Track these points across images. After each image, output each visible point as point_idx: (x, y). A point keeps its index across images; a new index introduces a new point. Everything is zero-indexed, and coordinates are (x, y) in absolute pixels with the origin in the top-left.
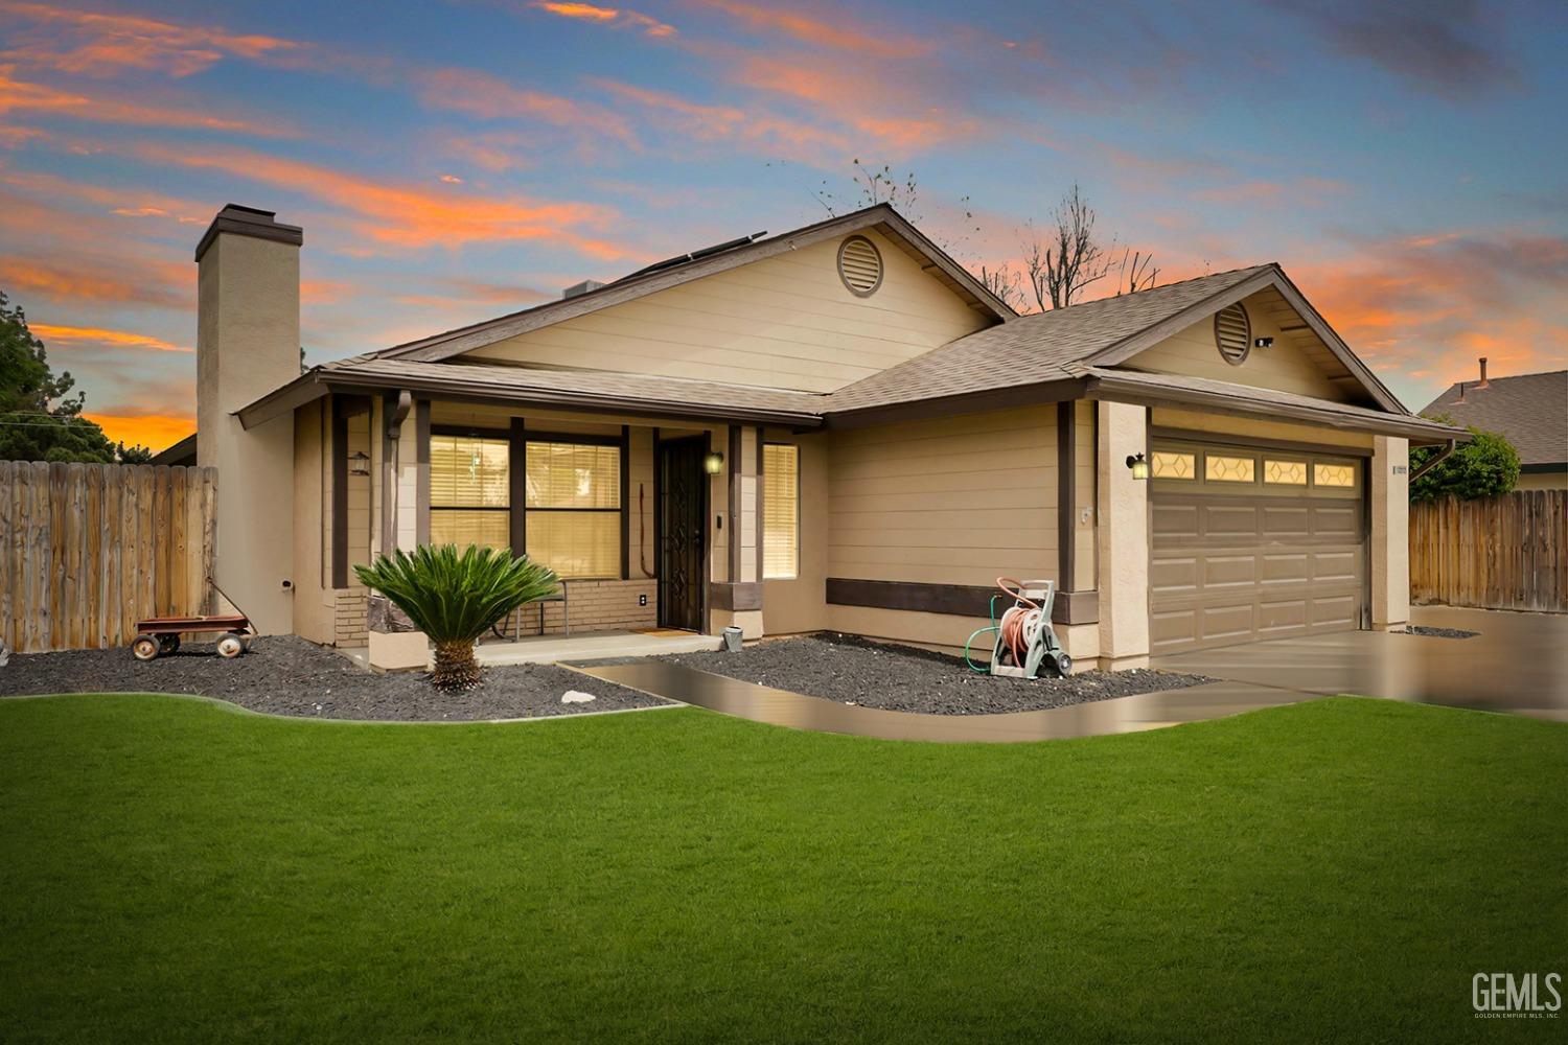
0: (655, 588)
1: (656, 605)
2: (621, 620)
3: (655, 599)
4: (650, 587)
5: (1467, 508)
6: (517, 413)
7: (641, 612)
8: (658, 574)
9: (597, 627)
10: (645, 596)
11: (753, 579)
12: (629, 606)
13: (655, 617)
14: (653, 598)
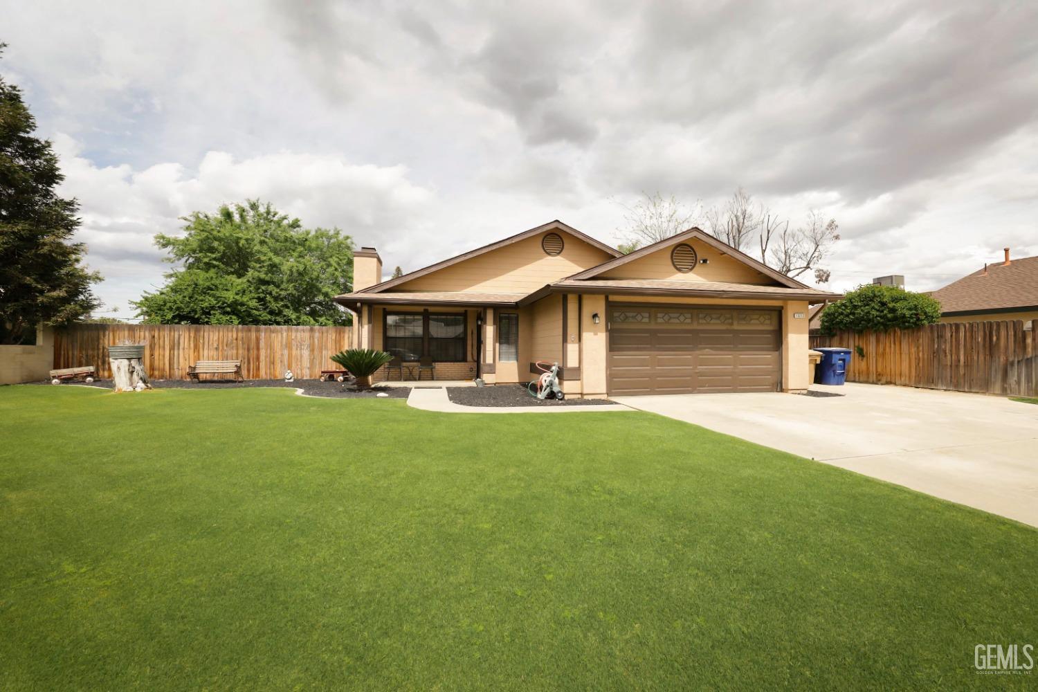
0: (476, 366)
2: (462, 376)
4: (474, 365)
5: (905, 334)
6: (426, 308)
7: (469, 374)
8: (478, 361)
9: (453, 378)
10: (472, 368)
11: (491, 362)
12: (466, 371)
13: (476, 375)
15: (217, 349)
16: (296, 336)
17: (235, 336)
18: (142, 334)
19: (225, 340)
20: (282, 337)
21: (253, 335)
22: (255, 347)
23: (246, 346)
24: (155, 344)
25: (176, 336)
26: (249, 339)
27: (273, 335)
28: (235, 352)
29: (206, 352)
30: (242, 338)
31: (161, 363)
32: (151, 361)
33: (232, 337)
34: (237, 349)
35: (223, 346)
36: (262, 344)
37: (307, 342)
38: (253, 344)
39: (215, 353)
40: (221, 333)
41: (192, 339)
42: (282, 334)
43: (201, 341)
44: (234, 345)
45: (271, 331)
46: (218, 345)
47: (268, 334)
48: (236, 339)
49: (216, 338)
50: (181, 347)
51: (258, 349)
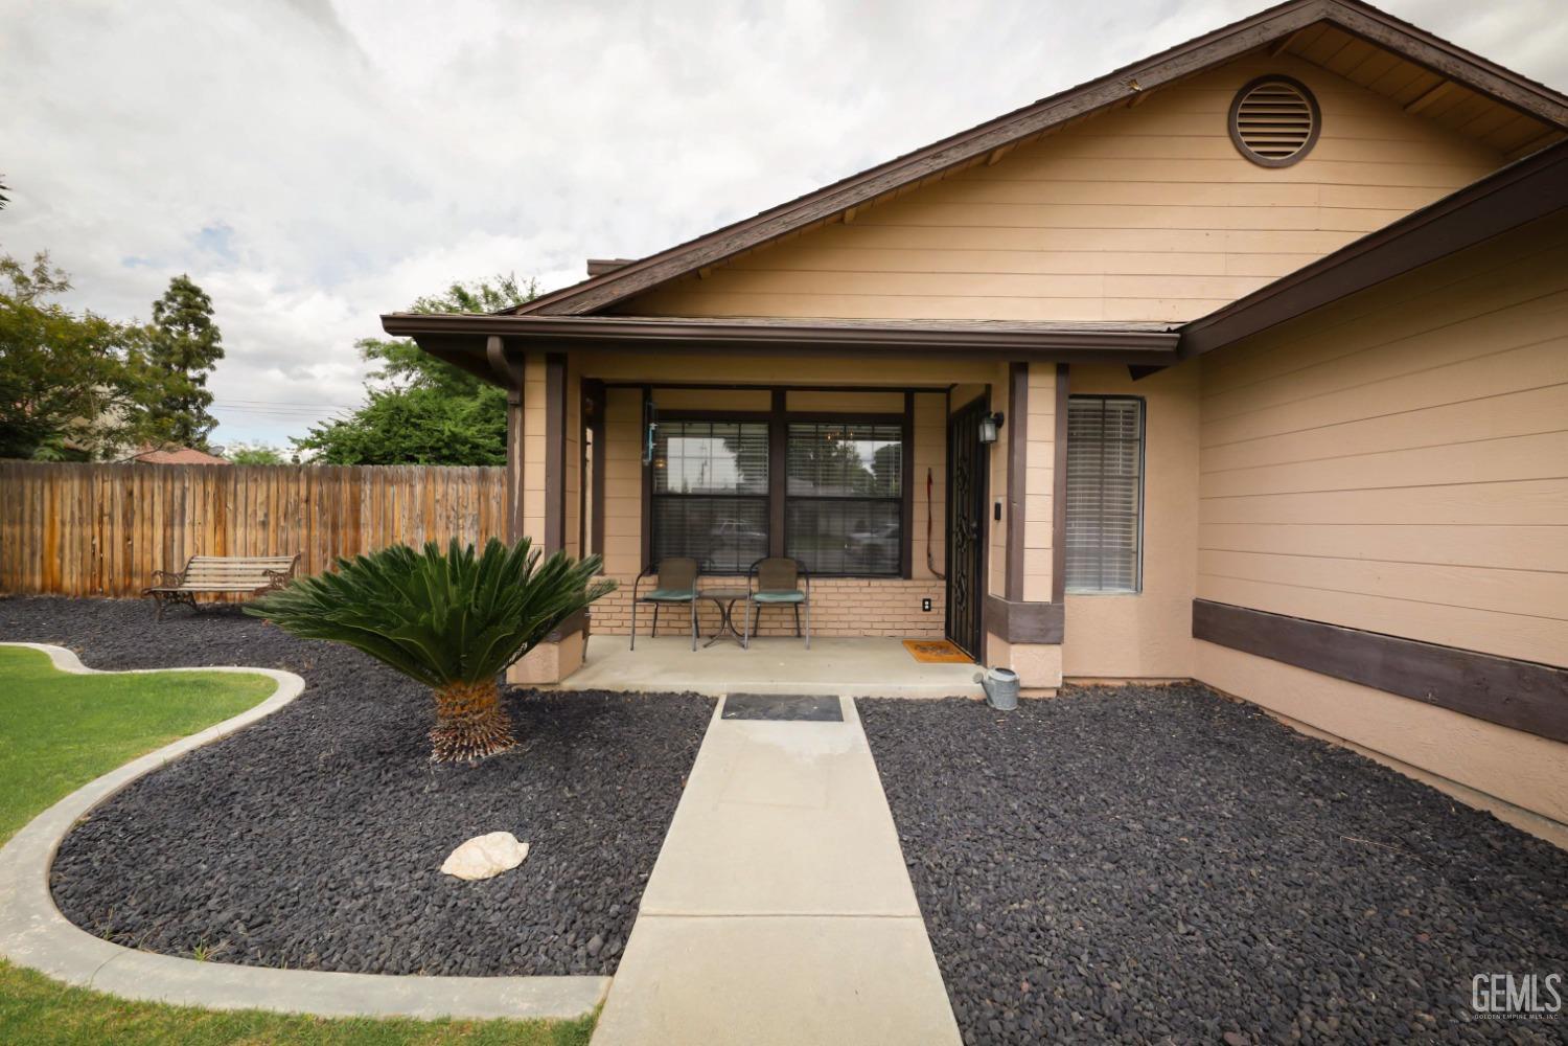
0: (943, 592)
1: (943, 611)
2: (897, 626)
3: (944, 604)
4: (938, 591)
7: (921, 618)
8: (948, 577)
9: (867, 632)
10: (929, 600)
11: (1045, 596)
12: (908, 611)
13: (943, 626)
14: (940, 603)
15: (264, 524)
16: (445, 495)
17: (303, 493)
18: (108, 486)
19: (283, 502)
20: (412, 494)
21: (346, 489)
22: (350, 522)
23: (328, 518)
24: (133, 513)
25: (178, 493)
26: (336, 502)
27: (392, 490)
28: (304, 532)
29: (240, 532)
30: (321, 497)
31: (147, 557)
32: (125, 553)
33: (298, 494)
34: (310, 528)
35: (278, 519)
36: (366, 513)
37: (472, 510)
38: (344, 515)
39: (260, 535)
40: (273, 485)
41: (210, 500)
42: (411, 486)
43: (230, 505)
44: (302, 514)
45: (385, 478)
46: (266, 515)
47: (378, 489)
48: (307, 501)
49: (261, 498)
50: (187, 521)
51: (357, 526)
